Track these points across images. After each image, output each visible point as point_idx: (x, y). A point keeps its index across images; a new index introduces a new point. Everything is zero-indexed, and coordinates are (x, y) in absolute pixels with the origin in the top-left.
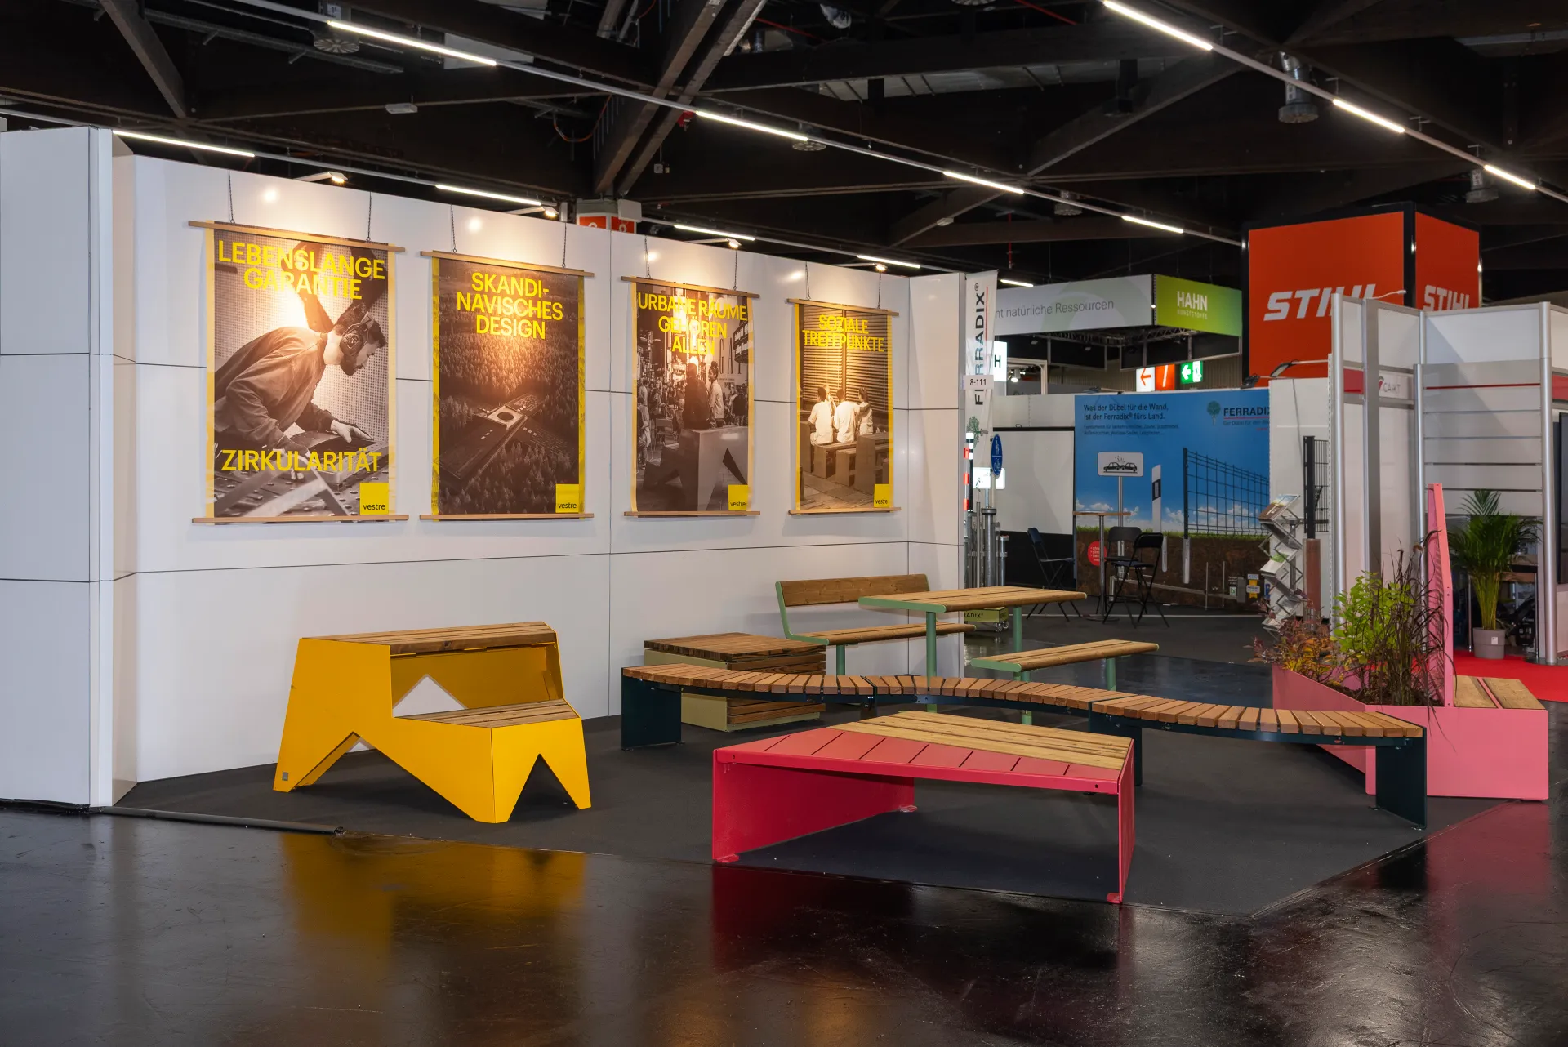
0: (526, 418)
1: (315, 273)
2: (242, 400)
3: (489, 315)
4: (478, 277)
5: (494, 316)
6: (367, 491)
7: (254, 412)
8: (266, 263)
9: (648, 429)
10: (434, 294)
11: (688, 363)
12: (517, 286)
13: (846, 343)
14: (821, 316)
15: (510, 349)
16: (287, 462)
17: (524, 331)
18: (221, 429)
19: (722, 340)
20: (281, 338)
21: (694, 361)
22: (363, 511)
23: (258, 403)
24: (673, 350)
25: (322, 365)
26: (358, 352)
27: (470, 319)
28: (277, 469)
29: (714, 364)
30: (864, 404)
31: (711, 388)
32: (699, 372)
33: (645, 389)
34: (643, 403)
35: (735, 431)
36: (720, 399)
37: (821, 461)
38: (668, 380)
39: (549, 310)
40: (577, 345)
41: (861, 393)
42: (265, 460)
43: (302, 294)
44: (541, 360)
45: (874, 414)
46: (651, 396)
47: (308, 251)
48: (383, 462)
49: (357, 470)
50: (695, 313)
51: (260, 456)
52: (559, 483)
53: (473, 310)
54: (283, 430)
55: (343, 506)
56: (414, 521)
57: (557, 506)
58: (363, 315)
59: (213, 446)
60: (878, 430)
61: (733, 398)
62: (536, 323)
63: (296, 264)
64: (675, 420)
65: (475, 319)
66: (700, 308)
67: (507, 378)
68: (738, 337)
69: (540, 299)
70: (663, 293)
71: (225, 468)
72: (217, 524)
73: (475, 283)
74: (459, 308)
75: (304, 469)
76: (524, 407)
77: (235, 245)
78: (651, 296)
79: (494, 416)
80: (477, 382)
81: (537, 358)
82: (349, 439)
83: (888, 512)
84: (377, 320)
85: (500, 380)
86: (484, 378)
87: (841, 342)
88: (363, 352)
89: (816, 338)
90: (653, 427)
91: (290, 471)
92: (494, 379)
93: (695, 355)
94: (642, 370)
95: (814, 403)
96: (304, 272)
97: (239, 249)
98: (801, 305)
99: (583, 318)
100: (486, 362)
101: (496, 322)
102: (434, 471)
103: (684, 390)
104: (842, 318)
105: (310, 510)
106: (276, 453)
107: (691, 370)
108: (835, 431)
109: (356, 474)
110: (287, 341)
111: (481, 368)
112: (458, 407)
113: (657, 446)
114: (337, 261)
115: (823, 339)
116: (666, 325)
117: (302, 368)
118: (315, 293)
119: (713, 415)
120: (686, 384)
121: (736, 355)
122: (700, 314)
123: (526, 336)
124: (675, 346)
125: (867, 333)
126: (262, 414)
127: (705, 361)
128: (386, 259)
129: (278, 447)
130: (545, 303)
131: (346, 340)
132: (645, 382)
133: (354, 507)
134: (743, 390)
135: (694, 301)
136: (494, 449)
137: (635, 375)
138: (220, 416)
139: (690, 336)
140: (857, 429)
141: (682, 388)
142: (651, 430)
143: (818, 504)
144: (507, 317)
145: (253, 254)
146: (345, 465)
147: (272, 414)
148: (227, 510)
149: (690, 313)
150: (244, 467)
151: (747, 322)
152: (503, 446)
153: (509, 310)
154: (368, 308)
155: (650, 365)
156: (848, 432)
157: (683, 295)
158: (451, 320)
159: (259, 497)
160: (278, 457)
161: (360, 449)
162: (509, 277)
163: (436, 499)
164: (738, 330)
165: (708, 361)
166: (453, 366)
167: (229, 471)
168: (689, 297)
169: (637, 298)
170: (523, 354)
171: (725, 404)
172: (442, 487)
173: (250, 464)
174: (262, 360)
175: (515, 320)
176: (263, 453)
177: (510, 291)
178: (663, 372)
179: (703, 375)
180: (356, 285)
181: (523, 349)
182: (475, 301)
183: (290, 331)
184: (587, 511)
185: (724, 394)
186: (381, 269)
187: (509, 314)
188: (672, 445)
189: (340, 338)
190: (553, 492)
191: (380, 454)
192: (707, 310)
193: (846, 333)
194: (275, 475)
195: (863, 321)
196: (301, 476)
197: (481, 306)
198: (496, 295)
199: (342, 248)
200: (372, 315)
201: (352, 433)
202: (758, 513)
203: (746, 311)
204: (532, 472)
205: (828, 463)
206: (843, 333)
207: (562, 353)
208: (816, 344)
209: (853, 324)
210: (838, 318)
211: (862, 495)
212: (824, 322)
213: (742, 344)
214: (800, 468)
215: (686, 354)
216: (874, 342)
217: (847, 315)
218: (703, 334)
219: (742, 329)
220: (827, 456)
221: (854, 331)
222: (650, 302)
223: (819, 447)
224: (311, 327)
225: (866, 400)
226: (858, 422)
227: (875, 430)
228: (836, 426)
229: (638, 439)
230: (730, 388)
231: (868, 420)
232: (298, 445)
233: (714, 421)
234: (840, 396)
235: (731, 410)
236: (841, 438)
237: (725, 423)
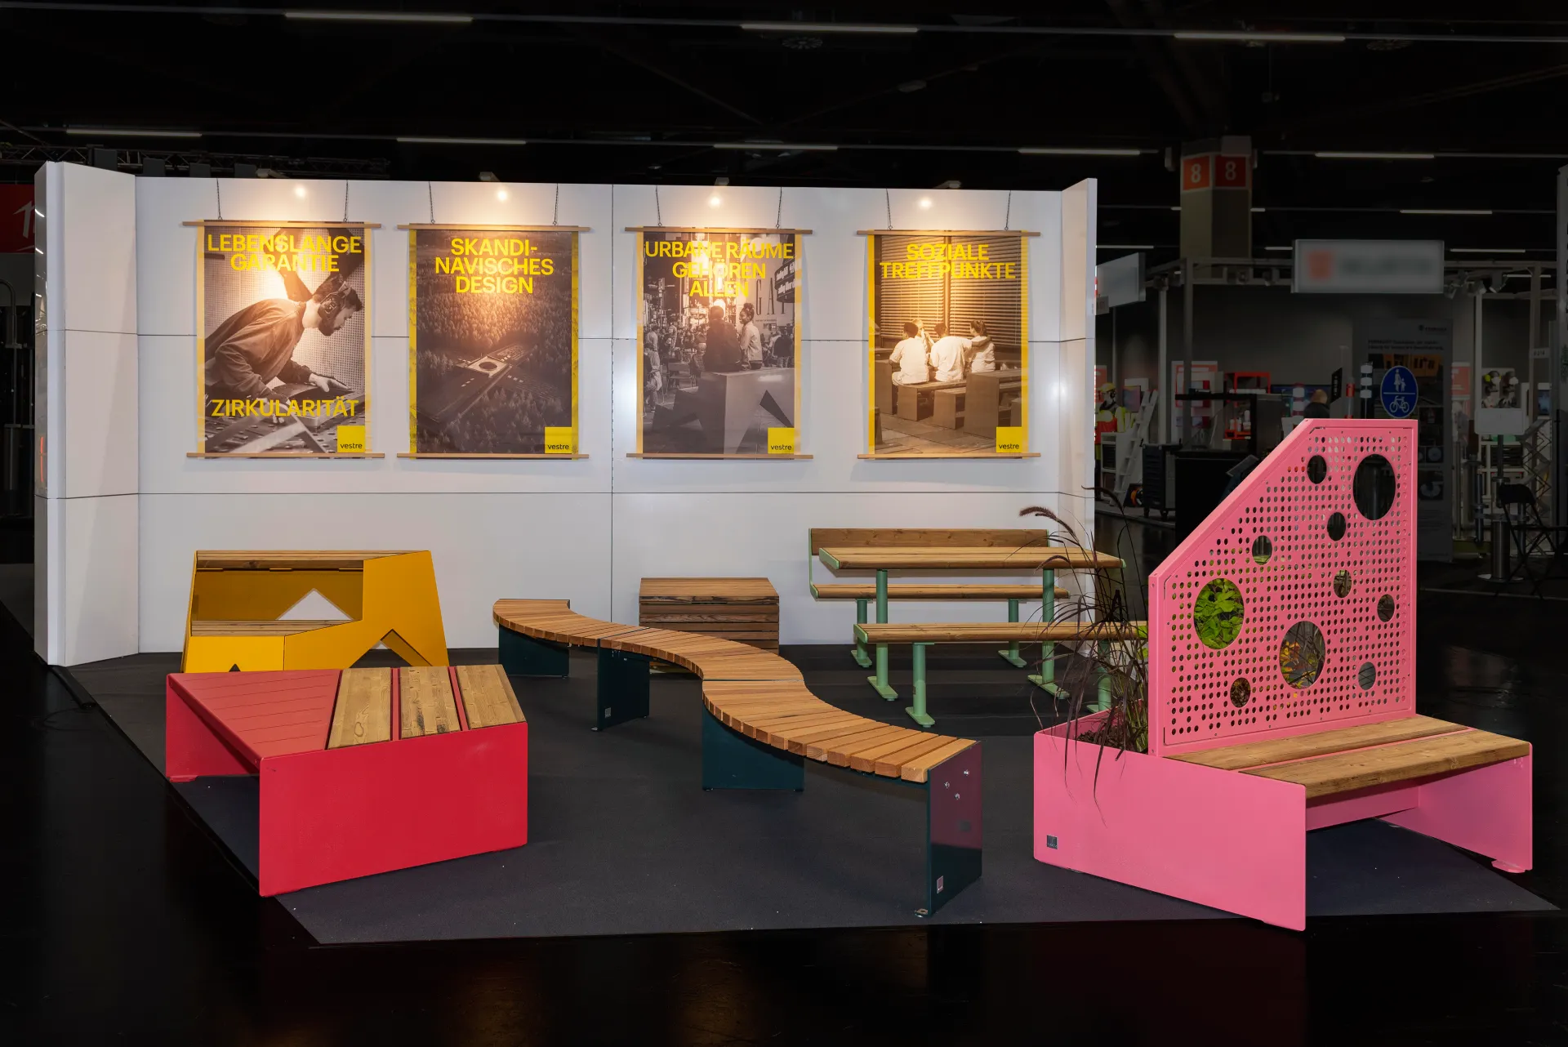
0: (511, 367)
1: (295, 253)
2: (228, 359)
3: (469, 276)
4: (457, 243)
5: (476, 276)
6: (344, 433)
7: (239, 369)
8: (249, 249)
9: (658, 373)
10: (411, 261)
11: (711, 306)
12: (502, 249)
13: (950, 273)
14: (909, 247)
15: (492, 305)
16: (269, 408)
17: (508, 288)
18: (211, 384)
19: (759, 281)
20: (265, 307)
21: (720, 304)
22: (340, 450)
23: (243, 362)
24: (691, 295)
25: (301, 329)
26: (336, 316)
27: (449, 281)
28: (261, 414)
29: (747, 306)
30: (979, 339)
31: (744, 329)
32: (726, 314)
33: (654, 335)
34: (652, 348)
35: (777, 373)
36: (757, 342)
37: (910, 405)
38: (684, 324)
39: (537, 267)
40: (570, 296)
41: (973, 326)
42: (250, 408)
43: (282, 272)
44: (528, 313)
45: (996, 349)
47: (288, 235)
48: (360, 408)
49: (335, 415)
50: (721, 256)
51: (245, 404)
52: (549, 425)
53: (452, 272)
54: (266, 383)
55: (321, 445)
56: (391, 459)
57: (546, 447)
58: (341, 285)
59: (204, 397)
60: (1004, 367)
61: (774, 339)
62: (522, 280)
63: (276, 247)
64: (692, 364)
65: (455, 281)
66: (729, 250)
67: (490, 331)
68: (781, 276)
69: (527, 257)
70: (678, 239)
71: (215, 414)
72: (207, 458)
73: (454, 248)
74: (437, 271)
75: (284, 415)
76: (509, 357)
77: (222, 237)
78: (662, 243)
79: (476, 366)
80: (457, 337)
81: (523, 312)
82: (326, 389)
83: (1020, 458)
84: (354, 288)
85: (481, 333)
86: (465, 332)
87: (941, 272)
88: (340, 316)
89: (902, 269)
90: (666, 371)
91: (272, 416)
92: (475, 333)
93: (720, 298)
94: (651, 317)
95: (898, 340)
96: (285, 253)
97: (225, 239)
98: (876, 236)
99: (577, 271)
100: (466, 318)
101: (477, 281)
102: (411, 415)
103: (706, 334)
104: (944, 246)
105: (291, 448)
106: (259, 402)
107: (715, 314)
108: (933, 370)
109: (333, 419)
110: (269, 311)
111: (461, 324)
112: (437, 359)
113: (669, 390)
114: (314, 242)
115: (912, 270)
116: (682, 270)
117: (283, 332)
118: (294, 269)
119: (747, 357)
120: (707, 328)
121: (778, 295)
122: (728, 256)
123: (512, 292)
124: (693, 291)
125: (987, 259)
126: (247, 370)
127: (735, 303)
128: (363, 237)
129: (261, 397)
130: (532, 261)
131: (324, 307)
132: (654, 329)
133: (333, 446)
134: (787, 330)
135: (720, 244)
136: (476, 396)
137: (643, 320)
138: (210, 373)
139: (714, 279)
140: (967, 366)
141: (703, 332)
142: (662, 375)
143: (904, 447)
144: (490, 276)
145: (239, 243)
146: (322, 411)
147: (256, 371)
148: (216, 447)
149: (714, 256)
150: (231, 413)
151: (793, 260)
152: (486, 392)
153: (492, 270)
154: (345, 278)
155: (662, 312)
156: (952, 370)
157: (705, 239)
158: (429, 283)
159: (245, 437)
160: (262, 404)
161: (338, 398)
162: (492, 240)
163: (415, 439)
164: (782, 269)
165: (739, 304)
166: (431, 323)
167: (218, 417)
168: (712, 240)
169: (645, 247)
170: (507, 309)
171: (763, 345)
172: (419, 429)
173: (237, 411)
174: (247, 327)
175: (498, 279)
176: (248, 401)
177: (493, 252)
178: (678, 317)
179: (733, 318)
180: (333, 260)
181: (508, 304)
182: (455, 264)
183: (271, 302)
184: (582, 452)
185: (762, 337)
186: (358, 244)
187: (492, 273)
188: (690, 389)
189: (318, 305)
190: (543, 434)
191: (357, 402)
192: (738, 253)
193: (950, 262)
194: (259, 419)
195: (980, 246)
196: (282, 420)
197: (461, 268)
198: (478, 256)
199: (320, 230)
200: (350, 284)
201: (330, 384)
202: (811, 457)
203: (793, 248)
204: (517, 416)
205: (921, 404)
206: (944, 261)
207: (553, 305)
208: (901, 276)
209: (962, 251)
210: (937, 246)
211: (977, 438)
212: (914, 251)
213: (787, 283)
214: (875, 410)
215: (708, 297)
216: (998, 268)
217: (953, 241)
218: (731, 276)
219: (787, 268)
220: (918, 397)
221: (965, 258)
222: (662, 249)
223: (906, 387)
224: (290, 297)
225: (985, 334)
226: (970, 359)
227: (998, 367)
228: (934, 363)
229: (645, 384)
230: (770, 329)
231: (987, 356)
232: (279, 395)
233: (747, 364)
234: (940, 330)
235: (771, 351)
236: (942, 377)
237: (763, 365)
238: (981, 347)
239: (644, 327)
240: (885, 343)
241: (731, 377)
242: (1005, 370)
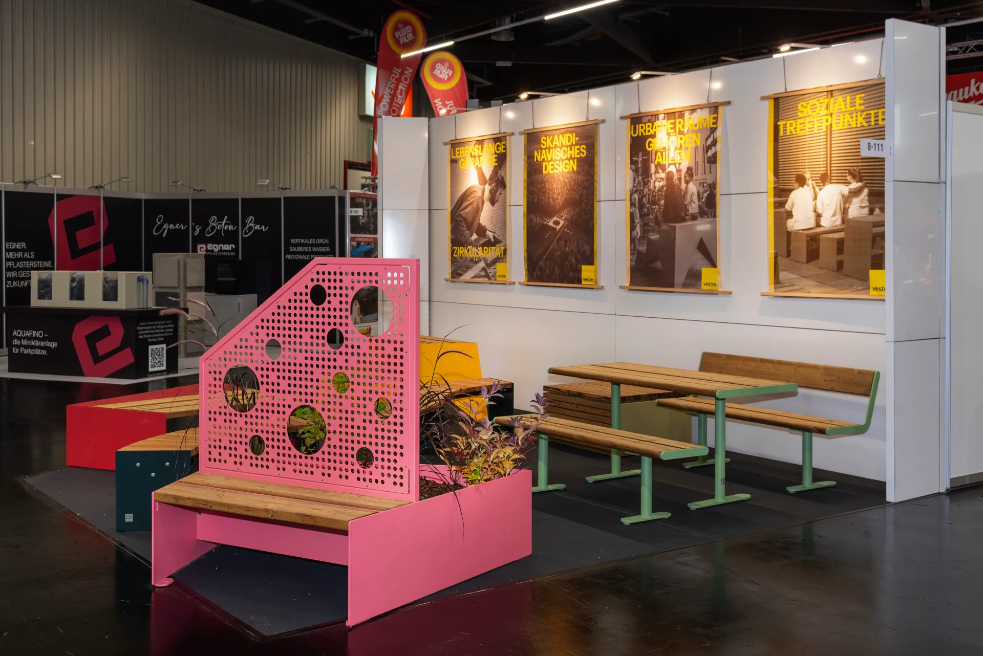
0: (566, 223)
1: (481, 156)
2: (458, 223)
3: (549, 162)
4: (544, 140)
5: (552, 161)
6: (499, 268)
7: (462, 229)
8: (466, 156)
9: (638, 225)
10: (524, 155)
11: (667, 171)
12: (563, 141)
13: (831, 125)
14: (799, 105)
15: (558, 180)
16: (472, 252)
17: (566, 168)
18: (453, 238)
19: (696, 148)
20: (471, 190)
21: (672, 169)
22: (498, 279)
23: (464, 224)
24: (656, 163)
25: (483, 202)
26: (496, 193)
27: (540, 166)
28: (470, 256)
29: (689, 169)
30: (855, 185)
31: (687, 188)
32: (676, 177)
33: (636, 196)
34: (635, 206)
35: (707, 223)
36: (695, 198)
37: (800, 248)
38: (652, 187)
39: (578, 151)
40: (594, 171)
41: (850, 173)
42: (466, 252)
44: (574, 185)
45: (870, 195)
46: (640, 200)
47: (479, 145)
48: (505, 252)
49: (496, 256)
50: (673, 131)
52: (584, 264)
53: (542, 160)
54: (471, 237)
55: (491, 275)
56: (517, 284)
57: (583, 280)
58: (498, 173)
59: (450, 245)
60: (876, 211)
61: (706, 195)
62: (571, 161)
63: (475, 153)
64: (656, 217)
65: (543, 166)
66: (678, 126)
67: (557, 199)
68: (709, 142)
69: (574, 145)
70: (649, 121)
71: (454, 256)
72: (452, 281)
73: (542, 144)
74: (535, 160)
75: (478, 256)
76: (565, 216)
77: (457, 149)
78: (641, 125)
79: (551, 224)
80: (543, 203)
81: (572, 184)
82: (493, 240)
84: (503, 175)
85: (553, 200)
86: (546, 200)
87: (825, 124)
88: (498, 193)
89: (794, 126)
90: (642, 224)
91: (473, 257)
92: (551, 200)
93: (672, 164)
94: (634, 182)
95: (791, 191)
96: (478, 156)
97: (458, 151)
98: (775, 99)
99: (597, 152)
100: (547, 190)
101: (552, 165)
102: (525, 257)
103: (664, 193)
104: (826, 101)
106: (469, 248)
107: (670, 176)
108: (818, 216)
109: (495, 259)
110: (472, 193)
111: (545, 194)
112: (535, 220)
114: (488, 147)
115: (802, 126)
116: (651, 145)
117: (477, 206)
119: (688, 211)
120: (665, 188)
121: (708, 158)
122: (677, 130)
123: (567, 170)
124: (657, 160)
125: (862, 107)
126: (465, 229)
127: (681, 167)
128: (506, 141)
129: (470, 245)
130: (577, 147)
131: (492, 188)
132: (636, 191)
133: (495, 276)
134: (713, 186)
135: (673, 121)
136: (551, 244)
137: (629, 186)
138: (452, 231)
139: (669, 150)
140: (845, 211)
141: (662, 192)
142: (641, 226)
143: (796, 287)
144: (557, 160)
145: (462, 152)
146: (493, 253)
147: (468, 229)
148: (455, 275)
149: (669, 131)
150: (459, 255)
151: (716, 128)
152: (555, 241)
153: (558, 156)
154: (500, 169)
155: (640, 178)
156: (834, 215)
157: (664, 119)
158: (532, 169)
159: (464, 270)
161: (497, 245)
162: (558, 135)
163: (527, 272)
164: (709, 136)
166: (533, 195)
168: (668, 119)
169: (631, 129)
170: (565, 182)
171: (699, 200)
172: (528, 266)
173: (461, 254)
174: (465, 203)
175: (561, 162)
176: (465, 248)
177: (559, 144)
178: (649, 182)
179: (680, 179)
180: (495, 158)
181: (565, 179)
182: (542, 154)
183: (473, 187)
184: (602, 284)
185: (698, 192)
186: (504, 147)
187: (558, 158)
188: (654, 237)
189: (490, 187)
190: (580, 271)
191: (504, 248)
192: (683, 127)
193: (831, 115)
194: (469, 259)
195: (858, 97)
196: (477, 260)
197: (545, 157)
198: (552, 148)
199: (490, 140)
200: (502, 173)
201: (494, 237)
202: (730, 293)
203: (716, 118)
204: (569, 258)
205: (810, 248)
206: (827, 115)
207: (586, 178)
208: (794, 133)
209: (843, 103)
210: (821, 101)
211: (855, 281)
212: (804, 108)
213: (713, 148)
214: (775, 253)
215: (665, 165)
216: (873, 116)
217: (834, 94)
218: (679, 146)
219: (712, 135)
220: (807, 241)
221: (844, 110)
222: (641, 130)
223: (797, 233)
224: (480, 184)
225: (861, 181)
226: (847, 205)
227: (871, 212)
228: (819, 211)
229: (631, 234)
230: (703, 186)
231: (862, 201)
232: (475, 244)
233: (689, 216)
234: (824, 179)
235: (704, 204)
236: (826, 223)
237: (699, 216)
238: (855, 193)
239: (630, 190)
240: (782, 193)
241: (680, 226)
242: (878, 215)
